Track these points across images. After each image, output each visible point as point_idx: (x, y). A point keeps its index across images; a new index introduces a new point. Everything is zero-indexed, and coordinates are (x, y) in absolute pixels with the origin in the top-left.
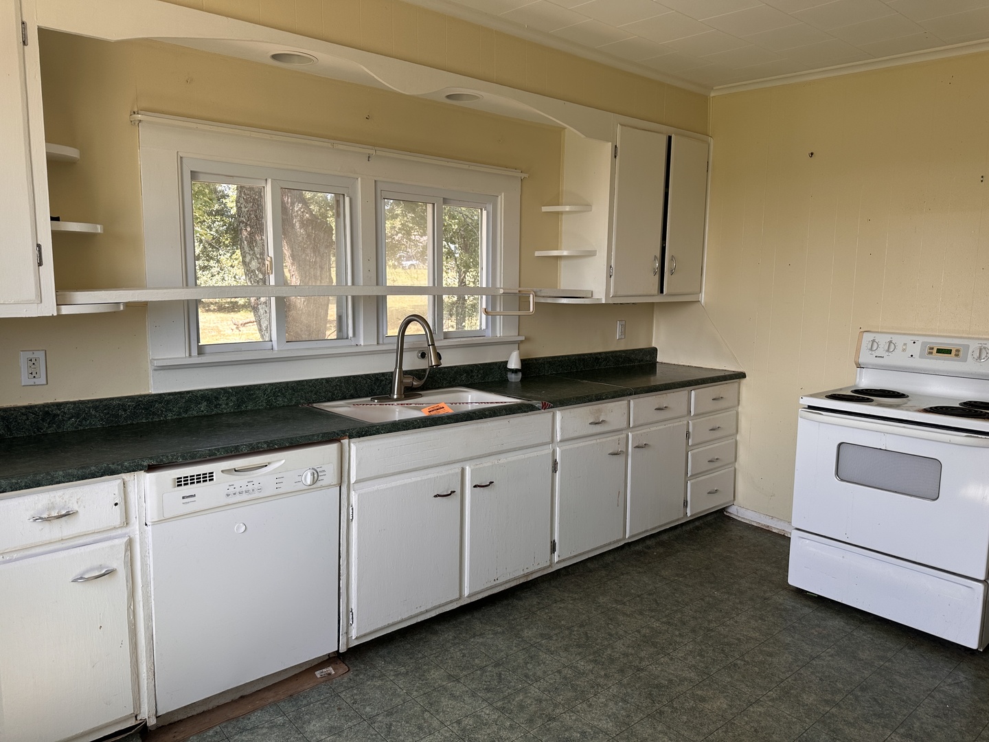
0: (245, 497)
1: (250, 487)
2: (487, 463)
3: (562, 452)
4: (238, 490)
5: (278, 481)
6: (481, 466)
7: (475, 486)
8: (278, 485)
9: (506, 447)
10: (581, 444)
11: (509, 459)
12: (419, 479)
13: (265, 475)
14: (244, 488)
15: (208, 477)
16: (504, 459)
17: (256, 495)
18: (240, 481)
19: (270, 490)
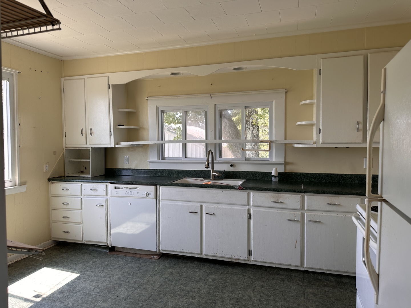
0: (130, 195)
1: (131, 193)
2: (212, 206)
3: (253, 211)
4: (128, 193)
5: (138, 193)
6: (209, 206)
7: (206, 213)
8: (138, 194)
9: (221, 202)
10: (267, 210)
11: (223, 207)
12: (183, 204)
13: (134, 191)
14: (129, 193)
15: (121, 188)
16: (221, 206)
17: (132, 196)
18: (129, 191)
19: (136, 195)
